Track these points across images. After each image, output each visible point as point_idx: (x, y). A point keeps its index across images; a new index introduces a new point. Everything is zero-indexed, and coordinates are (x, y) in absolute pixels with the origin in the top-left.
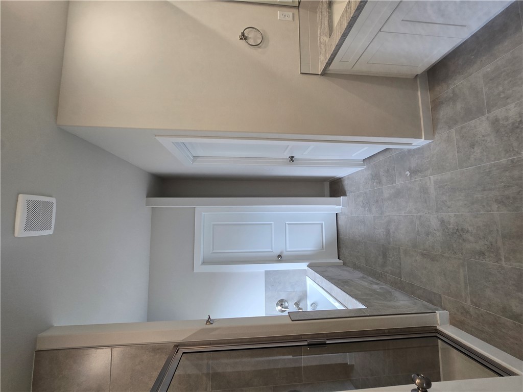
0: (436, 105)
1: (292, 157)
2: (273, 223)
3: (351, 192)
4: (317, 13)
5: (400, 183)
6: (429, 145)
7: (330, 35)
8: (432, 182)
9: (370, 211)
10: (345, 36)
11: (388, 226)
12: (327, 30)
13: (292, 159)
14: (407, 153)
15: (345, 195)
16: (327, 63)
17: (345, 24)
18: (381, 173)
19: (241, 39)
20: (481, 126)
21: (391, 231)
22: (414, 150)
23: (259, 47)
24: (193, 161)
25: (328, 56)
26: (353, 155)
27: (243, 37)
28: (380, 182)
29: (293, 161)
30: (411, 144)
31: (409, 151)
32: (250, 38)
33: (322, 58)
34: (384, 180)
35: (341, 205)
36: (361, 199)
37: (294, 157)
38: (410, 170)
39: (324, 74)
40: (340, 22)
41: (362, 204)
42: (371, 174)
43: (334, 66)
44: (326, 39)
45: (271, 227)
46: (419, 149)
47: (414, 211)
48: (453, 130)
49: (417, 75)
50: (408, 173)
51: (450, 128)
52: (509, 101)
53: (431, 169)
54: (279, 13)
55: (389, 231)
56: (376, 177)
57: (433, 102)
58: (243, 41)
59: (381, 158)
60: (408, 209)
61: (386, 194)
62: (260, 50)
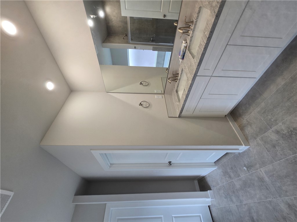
0: (242, 128)
1: (170, 162)
2: (162, 216)
3: (214, 186)
4: (172, 95)
5: (243, 176)
6: (249, 149)
7: (179, 102)
8: (264, 173)
9: (232, 201)
10: (185, 101)
11: (250, 213)
12: (177, 100)
13: (170, 163)
14: (238, 155)
15: (210, 189)
16: (180, 112)
17: (185, 97)
18: (229, 170)
19: (140, 105)
20: (271, 135)
21: (255, 218)
22: (241, 153)
23: (148, 108)
24: (110, 167)
25: (180, 109)
26: (207, 159)
27: (141, 104)
28: (230, 177)
29: (171, 165)
30: (238, 149)
31: (239, 153)
32: (144, 105)
33: (178, 110)
34: (232, 175)
35: (209, 198)
36: (222, 191)
37: (171, 162)
38: (245, 166)
39: (180, 117)
40: (182, 97)
41: (224, 195)
42: (222, 172)
43: (184, 113)
44: (178, 103)
45: (162, 219)
46: (244, 152)
47: (263, 197)
48: (258, 139)
49: (226, 115)
50: (245, 168)
51: (255, 138)
52: (277, 122)
53: (258, 164)
54: (156, 96)
55: (253, 218)
56: (226, 173)
57: (239, 126)
58: (141, 106)
59: (225, 160)
60: (258, 196)
61: (238, 186)
62: (148, 109)
